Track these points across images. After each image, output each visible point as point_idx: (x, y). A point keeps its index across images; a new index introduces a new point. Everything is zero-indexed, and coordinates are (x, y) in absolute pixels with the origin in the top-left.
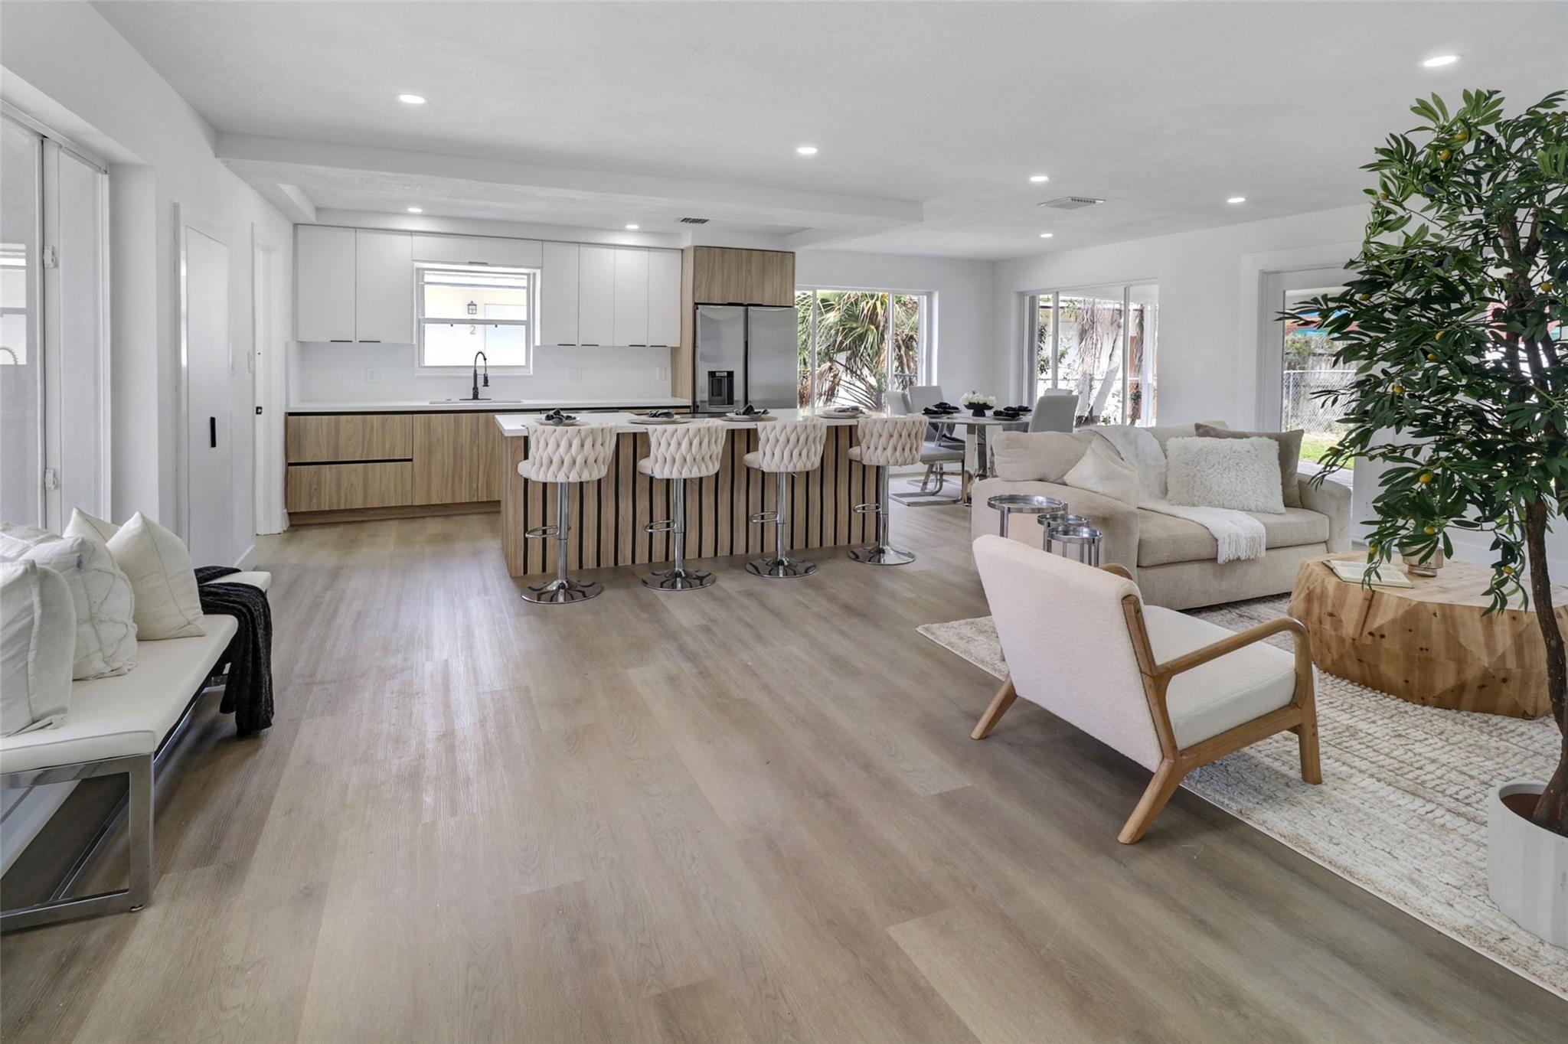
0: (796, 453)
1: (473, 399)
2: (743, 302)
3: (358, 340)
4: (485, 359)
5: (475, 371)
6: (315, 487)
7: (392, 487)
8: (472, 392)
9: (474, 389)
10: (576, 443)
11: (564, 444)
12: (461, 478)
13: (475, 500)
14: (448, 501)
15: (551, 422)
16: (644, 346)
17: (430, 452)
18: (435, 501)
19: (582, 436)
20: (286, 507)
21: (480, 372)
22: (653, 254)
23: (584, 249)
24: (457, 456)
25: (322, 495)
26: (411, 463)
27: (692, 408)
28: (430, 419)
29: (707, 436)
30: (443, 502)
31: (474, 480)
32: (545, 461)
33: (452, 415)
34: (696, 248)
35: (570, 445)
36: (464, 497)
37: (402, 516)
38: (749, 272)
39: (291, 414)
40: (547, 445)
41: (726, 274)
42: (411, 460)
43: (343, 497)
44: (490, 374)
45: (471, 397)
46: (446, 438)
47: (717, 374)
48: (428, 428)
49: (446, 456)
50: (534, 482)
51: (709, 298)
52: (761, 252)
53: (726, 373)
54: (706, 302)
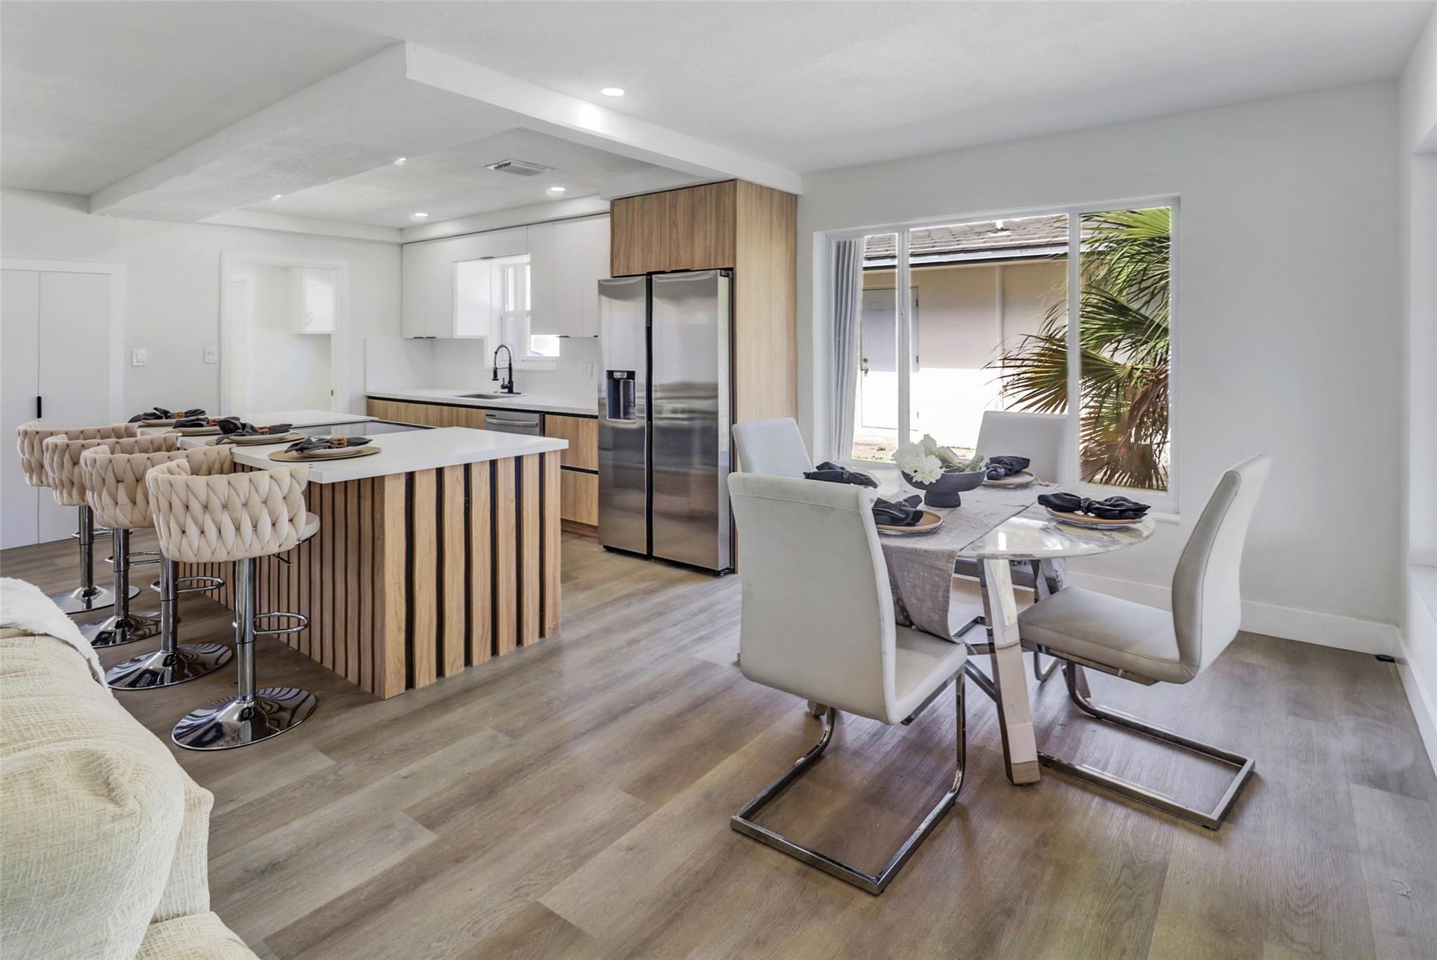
34: (614, 203)
38: (674, 222)
39: (370, 397)
41: (646, 233)
47: (615, 375)
51: (628, 267)
52: (690, 189)
53: (626, 373)
54: (626, 274)
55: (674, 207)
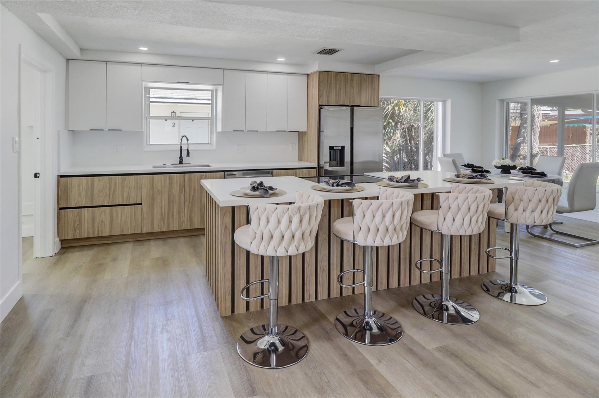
0: (474, 219)
1: (179, 164)
2: (348, 104)
3: (107, 129)
4: (188, 140)
5: (181, 147)
6: (77, 223)
7: (129, 221)
8: (179, 160)
9: (180, 158)
10: (296, 220)
11: (285, 221)
12: (173, 215)
13: (182, 228)
14: (165, 230)
15: (257, 193)
16: (286, 131)
17: (153, 199)
18: (156, 229)
19: (301, 213)
20: (59, 236)
21: (185, 147)
22: (290, 77)
23: (249, 74)
24: (170, 201)
25: (83, 228)
26: (140, 206)
27: (317, 169)
28: (153, 178)
29: (406, 209)
30: (162, 231)
31: (182, 216)
32: (266, 237)
33: (168, 175)
34: (320, 72)
35: (291, 222)
36: (175, 227)
37: (135, 240)
38: (352, 86)
39: (61, 176)
40: (268, 222)
41: (338, 88)
42: (141, 204)
43: (96, 228)
44: (191, 148)
45: (179, 163)
46: (163, 190)
47: (335, 148)
48: (152, 184)
49: (163, 201)
50: (255, 255)
51: (328, 102)
52: (360, 74)
53: (340, 147)
54: (327, 104)
55: (352, 80)
